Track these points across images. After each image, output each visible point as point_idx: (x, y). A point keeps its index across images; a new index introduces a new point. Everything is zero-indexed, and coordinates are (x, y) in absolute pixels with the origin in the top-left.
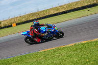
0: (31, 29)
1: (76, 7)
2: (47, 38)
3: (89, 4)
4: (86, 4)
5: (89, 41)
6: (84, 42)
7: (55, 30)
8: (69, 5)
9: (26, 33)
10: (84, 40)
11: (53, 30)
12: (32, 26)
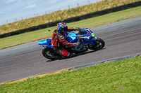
0: (54, 35)
1: (32, 25)
2: (79, 50)
3: (51, 21)
4: (47, 22)
5: (49, 74)
6: (41, 76)
7: (92, 38)
8: (23, 22)
9: (46, 42)
10: (41, 72)
11: (88, 38)
12: (55, 31)
